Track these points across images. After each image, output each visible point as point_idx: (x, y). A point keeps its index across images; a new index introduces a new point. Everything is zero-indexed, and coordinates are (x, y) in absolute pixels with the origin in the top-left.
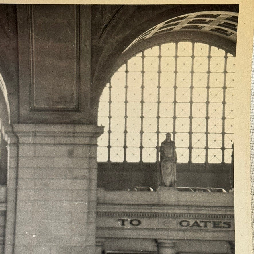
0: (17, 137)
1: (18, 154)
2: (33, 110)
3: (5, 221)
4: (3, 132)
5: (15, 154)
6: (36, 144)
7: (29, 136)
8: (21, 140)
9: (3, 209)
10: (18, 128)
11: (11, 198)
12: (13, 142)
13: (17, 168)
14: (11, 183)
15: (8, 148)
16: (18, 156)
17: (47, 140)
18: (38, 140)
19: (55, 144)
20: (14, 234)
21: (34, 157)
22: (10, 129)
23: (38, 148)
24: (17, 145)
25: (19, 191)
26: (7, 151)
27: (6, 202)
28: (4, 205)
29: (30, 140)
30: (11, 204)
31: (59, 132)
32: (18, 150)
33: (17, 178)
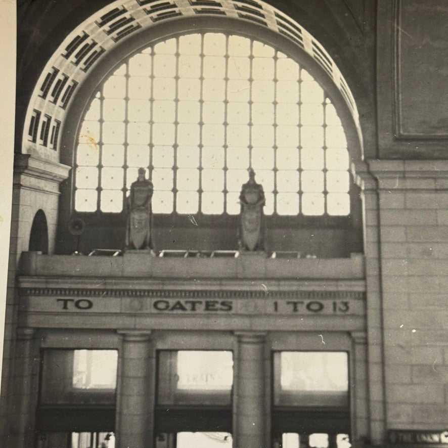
0: (376, 180)
1: (378, 205)
2: (400, 139)
3: (365, 307)
4: (354, 172)
5: (373, 205)
6: (407, 190)
7: (395, 178)
8: (382, 184)
9: (361, 289)
10: (376, 166)
11: (372, 271)
12: (370, 186)
13: (378, 226)
14: (370, 249)
15: (363, 197)
16: (378, 209)
17: (424, 184)
18: (409, 184)
19: (436, 190)
20: (382, 328)
21: (405, 209)
22: (363, 168)
23: (410, 195)
24: (376, 191)
25: (383, 261)
26: (360, 201)
27: (364, 278)
28: (362, 283)
29: (397, 184)
30: (372, 282)
31: (442, 172)
32: (378, 199)
33: (379, 242)
